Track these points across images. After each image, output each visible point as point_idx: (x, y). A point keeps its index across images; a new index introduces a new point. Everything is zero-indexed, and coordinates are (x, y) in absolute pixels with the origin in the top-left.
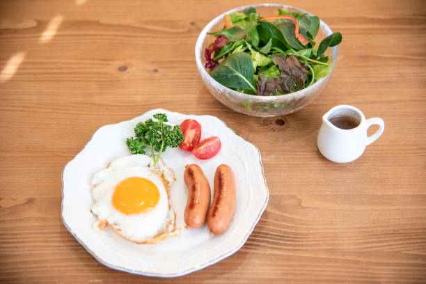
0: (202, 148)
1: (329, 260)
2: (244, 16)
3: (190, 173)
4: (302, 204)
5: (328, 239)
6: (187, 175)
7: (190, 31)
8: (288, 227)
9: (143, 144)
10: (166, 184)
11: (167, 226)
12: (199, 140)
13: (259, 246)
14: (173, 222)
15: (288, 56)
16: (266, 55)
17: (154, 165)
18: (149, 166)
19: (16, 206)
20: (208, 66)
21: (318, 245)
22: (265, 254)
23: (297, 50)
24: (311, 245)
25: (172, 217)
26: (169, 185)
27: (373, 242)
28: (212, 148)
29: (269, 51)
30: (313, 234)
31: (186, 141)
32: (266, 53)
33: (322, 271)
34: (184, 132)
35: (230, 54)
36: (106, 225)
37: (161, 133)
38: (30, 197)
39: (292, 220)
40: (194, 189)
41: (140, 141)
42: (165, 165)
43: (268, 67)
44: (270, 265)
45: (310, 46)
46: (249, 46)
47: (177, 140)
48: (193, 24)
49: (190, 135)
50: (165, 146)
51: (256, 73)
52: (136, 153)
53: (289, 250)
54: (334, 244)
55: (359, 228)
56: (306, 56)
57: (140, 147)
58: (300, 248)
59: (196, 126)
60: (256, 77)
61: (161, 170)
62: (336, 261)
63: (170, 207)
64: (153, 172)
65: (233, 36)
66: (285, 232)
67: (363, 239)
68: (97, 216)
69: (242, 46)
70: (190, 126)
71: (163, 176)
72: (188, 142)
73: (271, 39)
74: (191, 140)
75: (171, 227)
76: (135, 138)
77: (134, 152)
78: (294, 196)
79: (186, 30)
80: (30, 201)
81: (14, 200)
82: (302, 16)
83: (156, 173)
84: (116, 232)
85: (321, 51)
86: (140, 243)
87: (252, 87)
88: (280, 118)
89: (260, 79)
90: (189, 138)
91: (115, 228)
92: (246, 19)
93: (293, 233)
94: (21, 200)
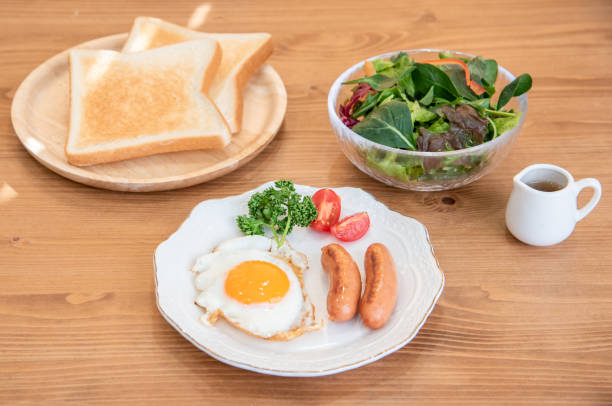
0: (344, 224)
1: (536, 363)
2: (391, 64)
3: (329, 253)
4: (491, 297)
5: (532, 338)
6: (327, 256)
7: (311, 97)
8: (473, 324)
9: (261, 222)
10: (297, 270)
11: (303, 320)
12: (338, 218)
13: (433, 346)
14: (311, 314)
15: (458, 106)
16: (427, 107)
17: (278, 247)
18: (270, 251)
20: (347, 123)
21: (519, 345)
22: (443, 356)
23: (469, 100)
24: (508, 346)
25: (309, 308)
26: (301, 272)
27: (595, 342)
28: (358, 227)
29: (430, 101)
30: (510, 332)
31: (320, 218)
32: (427, 104)
34: (318, 205)
35: (376, 108)
36: (220, 318)
37: (286, 207)
38: (107, 292)
39: (478, 316)
40: (337, 269)
41: (256, 218)
42: (292, 249)
43: (429, 124)
44: (450, 370)
45: (486, 96)
46: (404, 96)
47: (309, 216)
48: (313, 88)
49: (325, 211)
50: (292, 224)
51: (415, 131)
52: (252, 234)
53: (477, 351)
54: (541, 344)
55: (575, 325)
57: (256, 225)
58: (495, 349)
59: (334, 199)
60: (416, 136)
61: (288, 255)
62: (548, 364)
63: (304, 297)
64: (276, 256)
65: (379, 85)
66: (470, 331)
67: (583, 338)
68: (204, 309)
69: (392, 96)
70: (325, 197)
71: (290, 262)
72: (324, 219)
73: (432, 88)
74: (328, 216)
75: (309, 320)
76: (248, 216)
77: (248, 232)
78: (479, 288)
79: (306, 95)
80: (109, 297)
81: (86, 295)
82: (474, 60)
83: (281, 258)
84: (234, 327)
85: (503, 100)
86: (268, 339)
87: (411, 145)
88: (448, 196)
89: (421, 135)
90: (325, 214)
91: (233, 320)
92: (394, 67)
93: (481, 332)
94: (96, 295)
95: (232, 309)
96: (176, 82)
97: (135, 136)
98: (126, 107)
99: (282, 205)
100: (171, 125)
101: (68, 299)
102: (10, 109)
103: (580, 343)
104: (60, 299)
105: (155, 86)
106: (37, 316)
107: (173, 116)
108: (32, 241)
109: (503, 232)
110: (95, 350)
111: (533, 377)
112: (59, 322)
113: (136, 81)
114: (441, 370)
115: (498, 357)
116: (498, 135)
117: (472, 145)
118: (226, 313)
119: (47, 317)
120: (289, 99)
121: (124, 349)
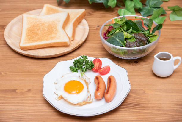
0: (102, 69)
1: (157, 113)
3: (97, 78)
4: (146, 93)
5: (157, 106)
6: (96, 79)
7: (97, 29)
8: (139, 101)
10: (87, 83)
11: (87, 99)
12: (101, 67)
14: (89, 97)
15: (139, 33)
16: (130, 33)
17: (82, 76)
18: (79, 77)
19: (23, 92)
20: (105, 38)
21: (153, 108)
22: (129, 111)
23: (143, 32)
24: (150, 108)
25: (89, 95)
26: (88, 84)
27: (177, 107)
28: (106, 70)
30: (151, 104)
31: (95, 67)
33: (155, 118)
34: (94, 63)
35: (114, 33)
36: (61, 98)
37: (85, 64)
38: (29, 89)
39: (142, 98)
40: (99, 83)
41: (76, 67)
42: (86, 77)
43: (130, 38)
44: (131, 115)
45: (148, 30)
46: (123, 30)
47: (91, 66)
48: (98, 26)
49: (97, 65)
50: (86, 69)
51: (125, 41)
52: (74, 72)
53: (140, 109)
54: (160, 108)
55: (171, 102)
56: (147, 33)
57: (75, 69)
58: (145, 109)
59: (100, 61)
60: (125, 42)
61: (84, 79)
62: (161, 114)
63: (88, 92)
64: (81, 79)
65: (116, 26)
66: (138, 103)
67: (173, 106)
68: (57, 95)
69: (119, 30)
70: (97, 61)
71: (85, 81)
72: (96, 67)
73: (132, 27)
74: (97, 67)
75: (89, 99)
76: (73, 66)
77: (73, 71)
78: (142, 90)
79: (95, 28)
80: (29, 90)
81: (23, 90)
82: (145, 19)
83: (82, 79)
84: (65, 100)
85: (153, 31)
86: (75, 105)
87: (124, 45)
88: (135, 61)
89: (127, 42)
90: (96, 66)
91: (65, 99)
92: (121, 21)
93: (142, 103)
94: (25, 90)
95: (66, 95)
96: (55, 25)
97: (41, 41)
98: (39, 32)
99: (83, 63)
100: (52, 38)
101: (16, 91)
102: (4, 32)
103: (172, 108)
104: (14, 91)
105: (48, 26)
106: (7, 96)
107: (53, 35)
108: (7, 73)
109: (151, 72)
110: (23, 107)
111: (156, 118)
112: (13, 98)
113: (43, 25)
114: (128, 115)
115: (146, 111)
116: (151, 43)
117: (142, 46)
118: (63, 96)
119: (10, 96)
120: (89, 30)
121: (32, 107)
